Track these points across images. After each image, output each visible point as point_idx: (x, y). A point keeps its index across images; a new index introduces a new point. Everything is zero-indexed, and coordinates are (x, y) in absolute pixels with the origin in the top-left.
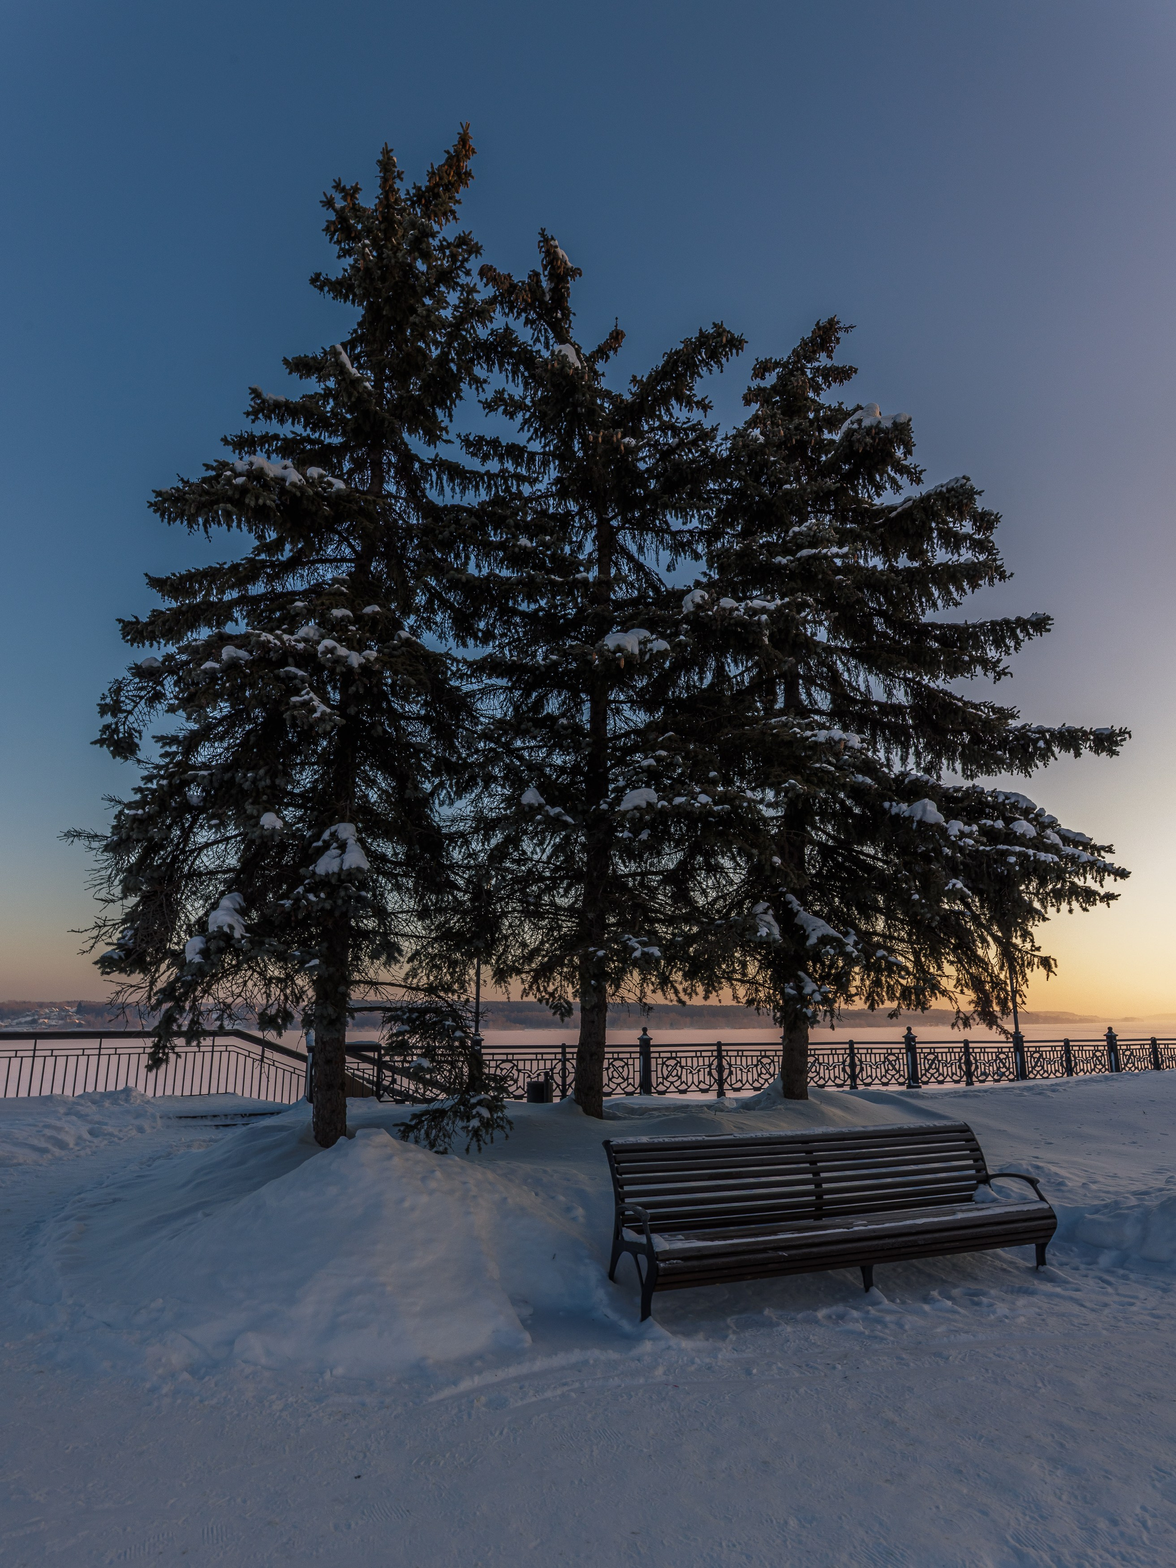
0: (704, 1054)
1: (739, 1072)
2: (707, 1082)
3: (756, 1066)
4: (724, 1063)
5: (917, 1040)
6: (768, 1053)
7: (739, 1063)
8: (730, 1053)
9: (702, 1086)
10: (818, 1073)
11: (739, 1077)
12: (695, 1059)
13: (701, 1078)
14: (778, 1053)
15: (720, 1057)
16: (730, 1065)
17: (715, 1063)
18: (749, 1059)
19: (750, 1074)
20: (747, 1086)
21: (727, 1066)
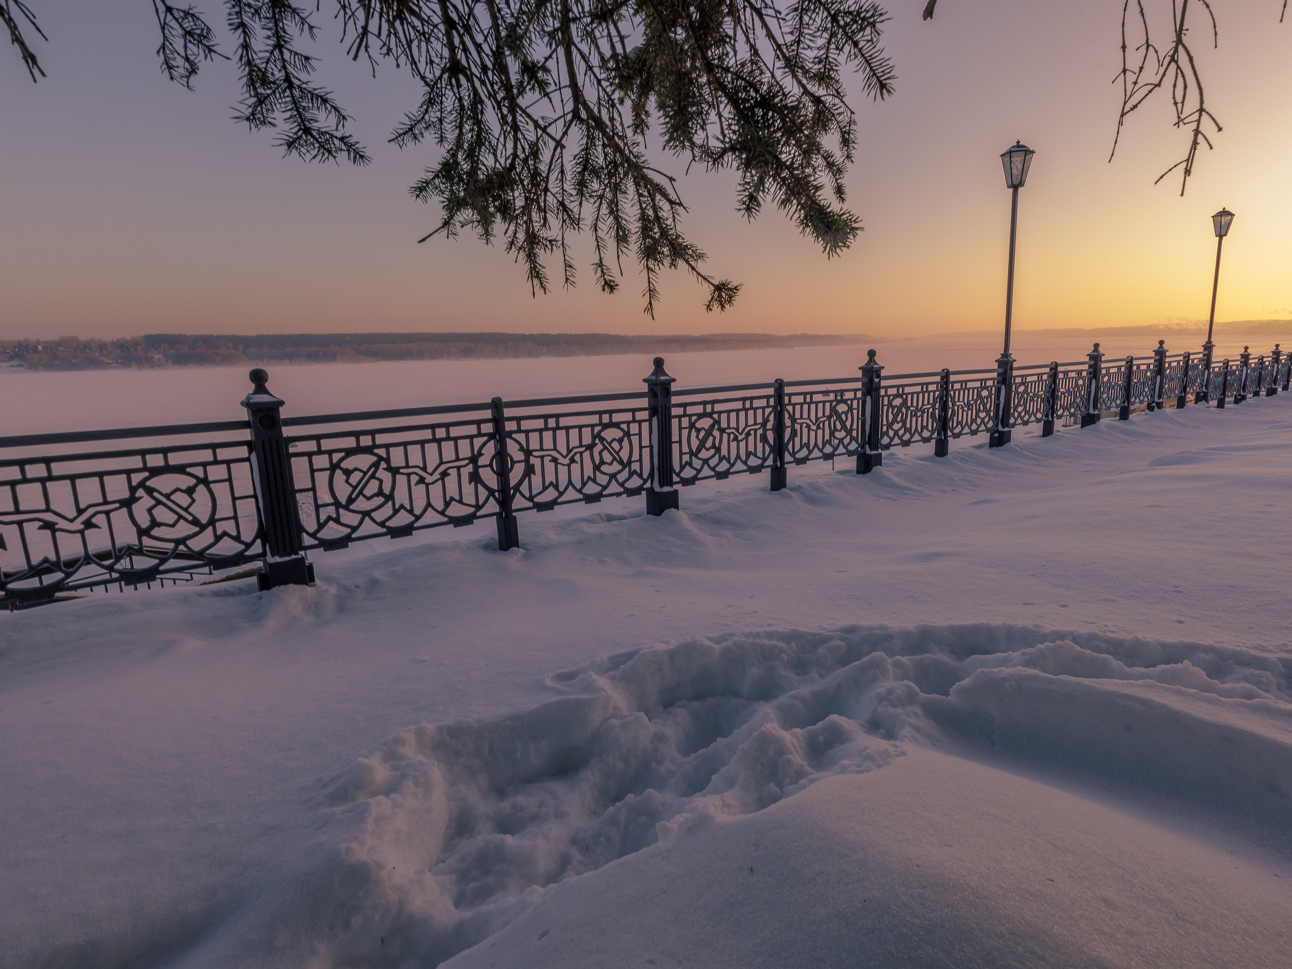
0: (455, 432)
1: (550, 467)
2: (469, 499)
3: (590, 447)
4: (512, 448)
5: (883, 373)
6: (617, 418)
7: (548, 443)
8: (526, 425)
9: (456, 510)
10: (718, 450)
11: (551, 477)
12: (431, 448)
13: (452, 491)
14: (640, 416)
15: (499, 435)
16: (528, 453)
17: (490, 449)
18: (574, 433)
19: (575, 468)
20: (571, 494)
21: (519, 456)
